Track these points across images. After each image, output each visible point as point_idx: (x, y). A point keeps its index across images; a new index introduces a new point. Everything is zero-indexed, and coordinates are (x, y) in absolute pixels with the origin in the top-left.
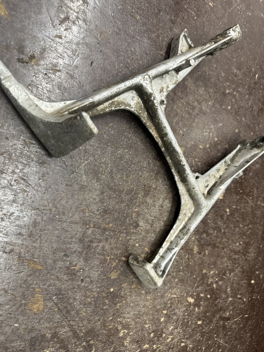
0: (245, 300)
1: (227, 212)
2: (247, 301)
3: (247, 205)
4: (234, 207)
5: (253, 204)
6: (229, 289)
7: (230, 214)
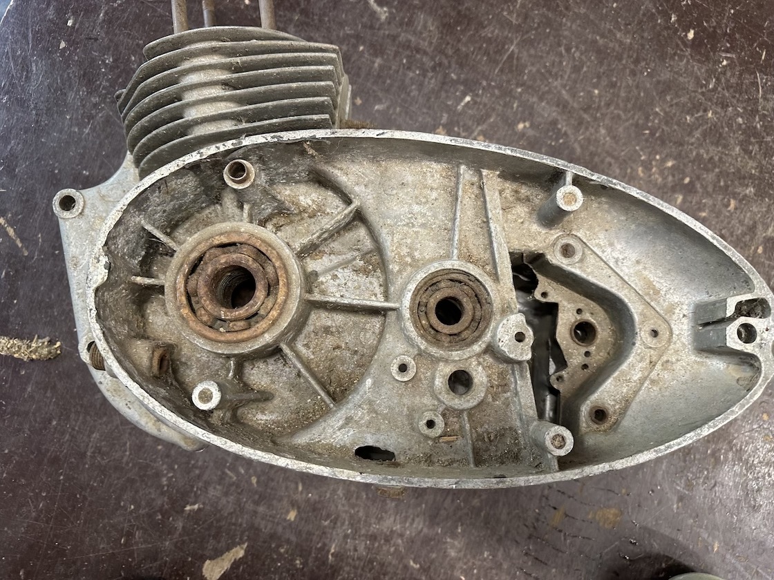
0: (725, 63)
1: (525, 127)
2: (729, 55)
3: (515, 61)
4: (515, 105)
5: (515, 42)
6: (688, 118)
7: (528, 119)
